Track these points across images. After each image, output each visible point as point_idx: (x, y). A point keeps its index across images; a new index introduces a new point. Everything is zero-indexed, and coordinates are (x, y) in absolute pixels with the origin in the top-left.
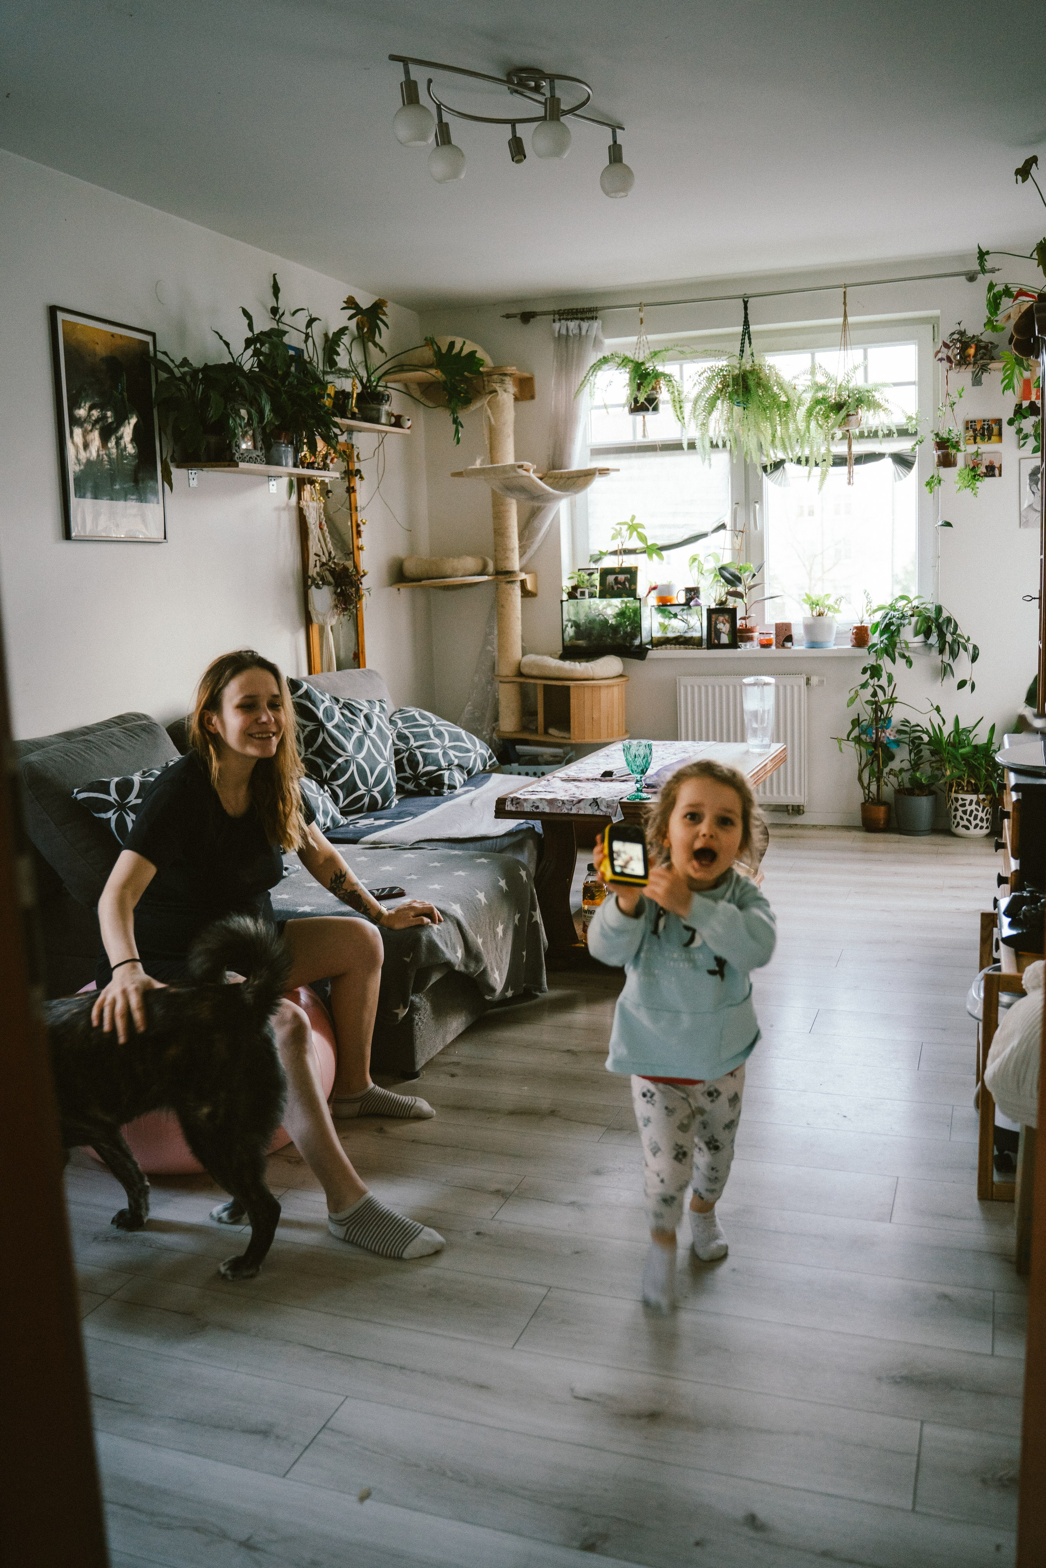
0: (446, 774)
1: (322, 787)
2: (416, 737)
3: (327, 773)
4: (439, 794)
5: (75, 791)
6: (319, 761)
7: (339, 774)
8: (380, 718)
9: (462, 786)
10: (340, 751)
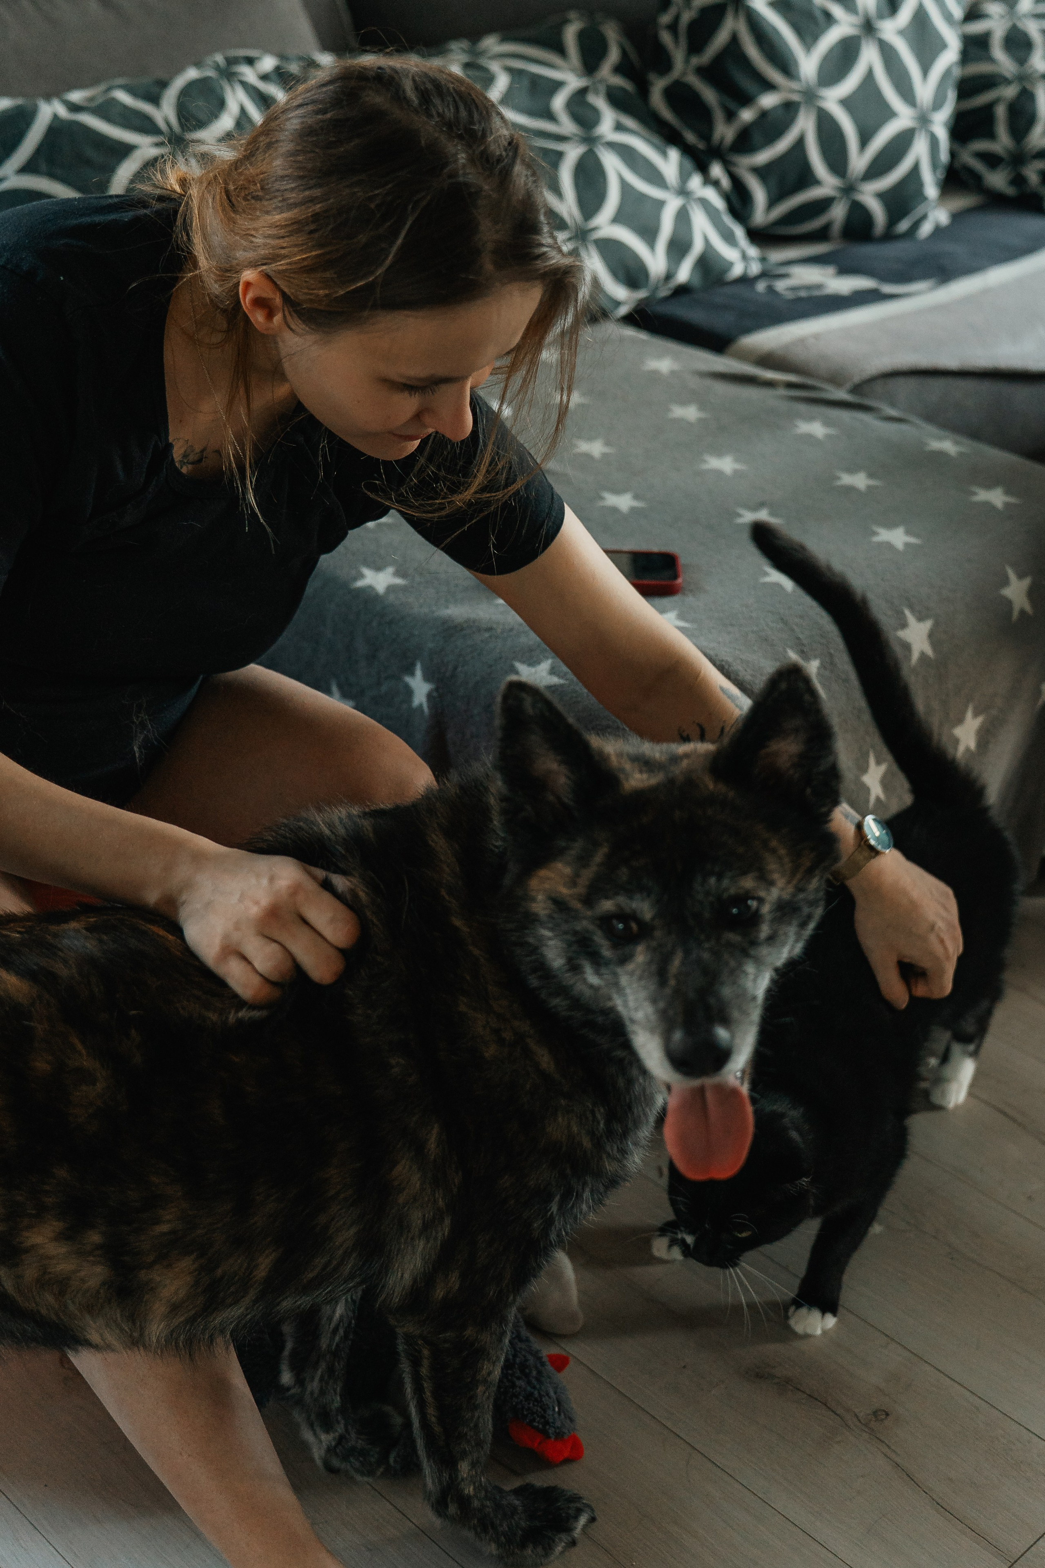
1: (703, 168)
3: (724, 132)
6: (709, 95)
7: (757, 137)
10: (773, 75)
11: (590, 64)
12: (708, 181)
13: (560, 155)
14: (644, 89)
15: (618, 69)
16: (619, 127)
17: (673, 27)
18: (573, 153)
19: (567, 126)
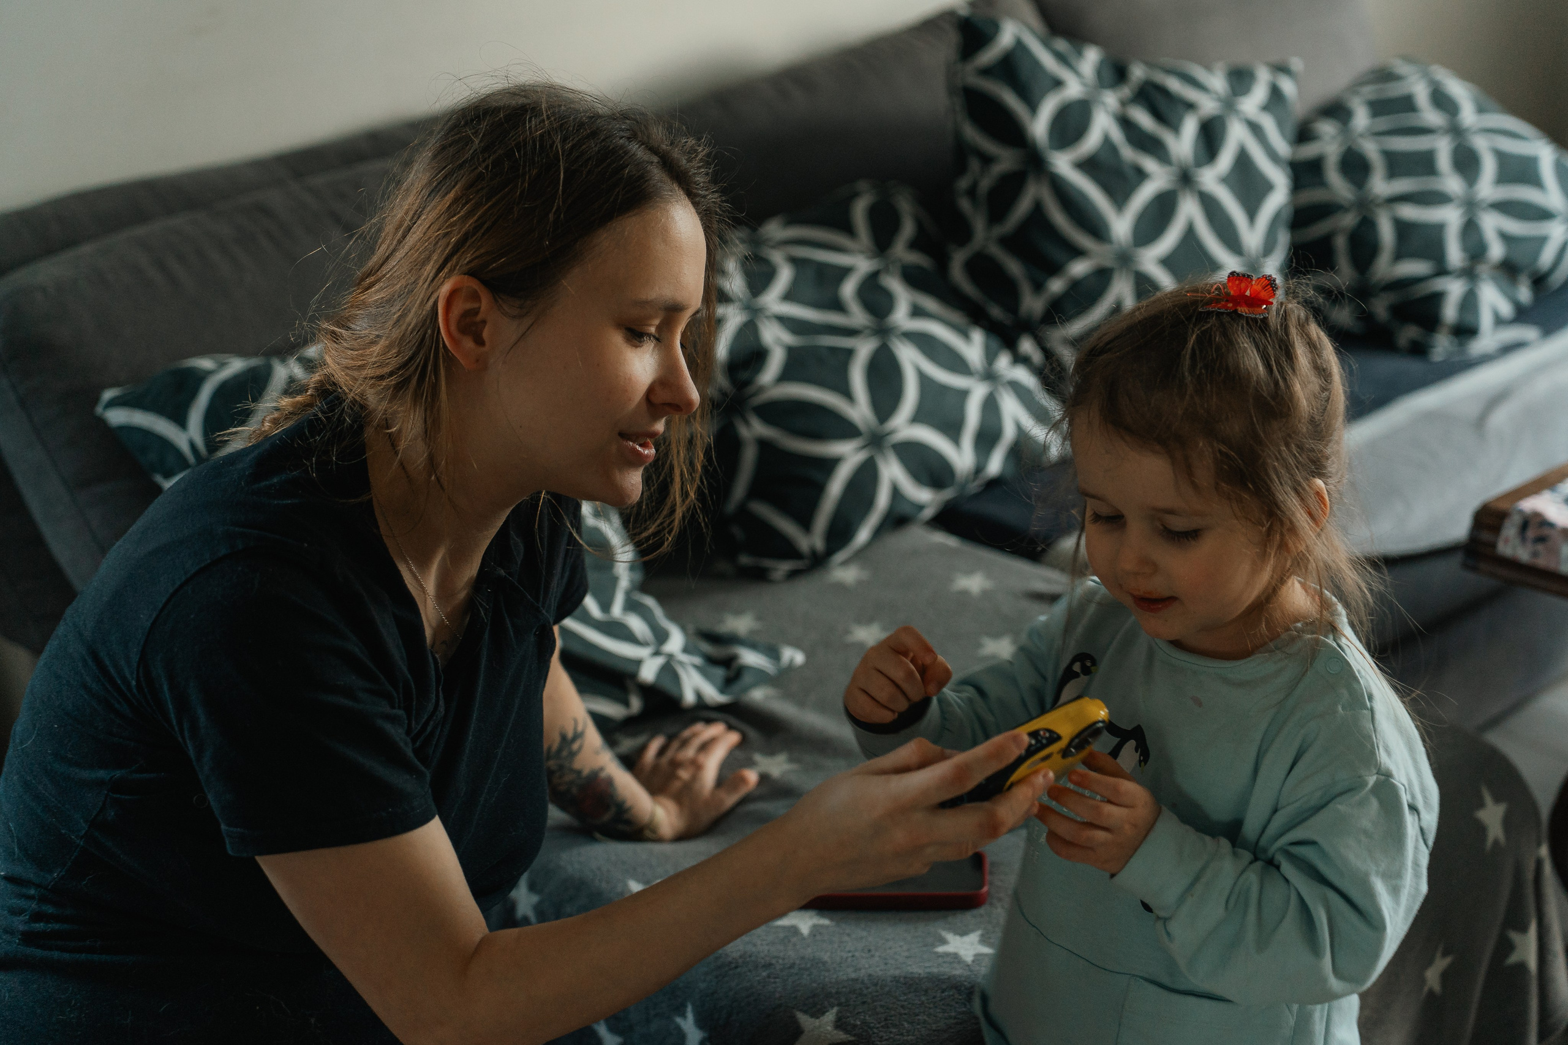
0: (1454, 289)
2: (1397, 165)
3: (1033, 304)
4: (1419, 350)
5: (108, 395)
6: (1014, 267)
8: (1255, 128)
9: (1502, 325)
10: (1083, 240)
11: (882, 243)
12: (1020, 359)
13: (849, 353)
14: (942, 262)
15: (914, 245)
16: (917, 312)
17: (972, 192)
18: (864, 349)
19: (858, 317)
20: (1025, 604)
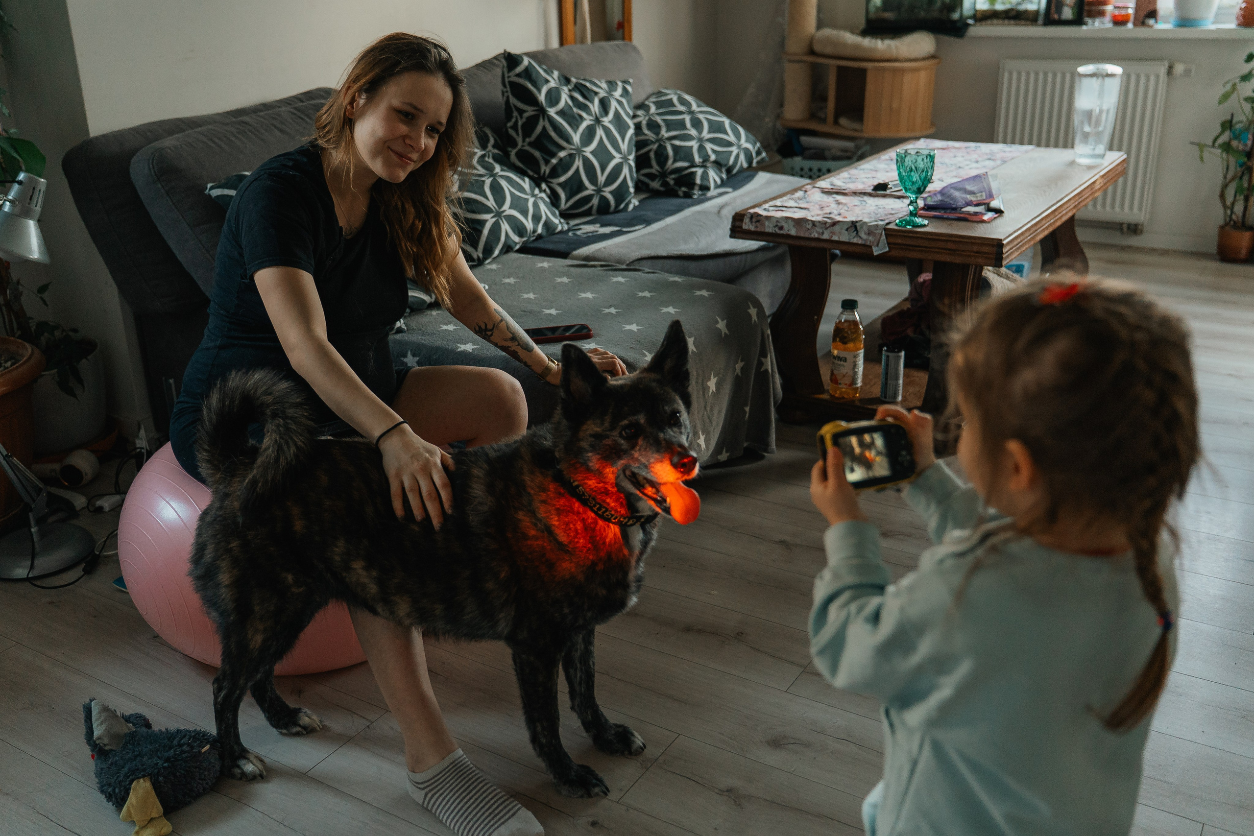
0: (699, 171)
1: (539, 186)
2: (670, 125)
3: (545, 169)
4: (688, 195)
5: (209, 186)
6: (537, 154)
7: (560, 170)
8: (620, 103)
9: (717, 187)
10: (563, 143)
11: (484, 146)
12: (541, 191)
13: (484, 182)
14: (507, 155)
15: (494, 146)
16: (502, 170)
17: (515, 127)
18: (488, 181)
19: (482, 171)
20: (567, 268)
